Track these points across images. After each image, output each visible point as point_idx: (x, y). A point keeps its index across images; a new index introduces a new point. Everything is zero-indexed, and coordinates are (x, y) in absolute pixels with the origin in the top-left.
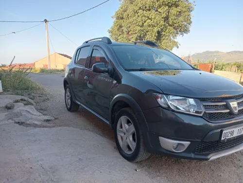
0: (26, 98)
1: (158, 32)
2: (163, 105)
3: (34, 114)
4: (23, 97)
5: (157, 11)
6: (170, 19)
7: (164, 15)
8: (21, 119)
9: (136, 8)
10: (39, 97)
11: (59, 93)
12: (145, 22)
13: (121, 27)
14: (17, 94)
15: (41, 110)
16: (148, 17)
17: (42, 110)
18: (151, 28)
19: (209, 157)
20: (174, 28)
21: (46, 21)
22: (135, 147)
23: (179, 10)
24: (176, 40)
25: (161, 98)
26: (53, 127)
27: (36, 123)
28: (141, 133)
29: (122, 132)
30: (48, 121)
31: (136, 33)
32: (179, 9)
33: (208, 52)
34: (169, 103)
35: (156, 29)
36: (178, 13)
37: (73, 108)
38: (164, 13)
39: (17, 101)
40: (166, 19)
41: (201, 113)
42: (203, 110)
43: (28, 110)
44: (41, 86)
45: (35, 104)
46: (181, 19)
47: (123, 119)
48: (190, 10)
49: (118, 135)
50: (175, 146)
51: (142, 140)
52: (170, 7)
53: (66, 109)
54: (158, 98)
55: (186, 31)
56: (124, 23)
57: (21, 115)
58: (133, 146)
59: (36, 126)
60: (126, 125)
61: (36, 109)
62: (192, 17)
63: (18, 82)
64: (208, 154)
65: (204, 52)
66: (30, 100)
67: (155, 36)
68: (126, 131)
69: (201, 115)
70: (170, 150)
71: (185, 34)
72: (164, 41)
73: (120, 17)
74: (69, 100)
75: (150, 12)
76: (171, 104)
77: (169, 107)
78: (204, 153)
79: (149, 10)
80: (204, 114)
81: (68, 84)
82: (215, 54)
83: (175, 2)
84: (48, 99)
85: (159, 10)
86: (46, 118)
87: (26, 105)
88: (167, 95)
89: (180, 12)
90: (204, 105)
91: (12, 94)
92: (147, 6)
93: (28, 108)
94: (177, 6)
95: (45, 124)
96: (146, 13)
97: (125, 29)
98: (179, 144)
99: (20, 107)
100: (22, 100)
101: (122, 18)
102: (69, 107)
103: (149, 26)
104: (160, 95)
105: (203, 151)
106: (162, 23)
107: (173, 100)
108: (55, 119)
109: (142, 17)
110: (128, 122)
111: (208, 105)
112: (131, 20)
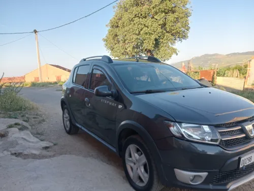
0: (19, 121)
1: (156, 40)
2: (177, 134)
3: (31, 140)
4: (17, 121)
5: (153, 18)
6: (167, 26)
7: (161, 22)
8: (17, 149)
9: (132, 16)
10: (34, 118)
11: (55, 114)
12: (141, 30)
13: (116, 35)
14: (10, 117)
15: (38, 134)
16: (144, 25)
17: (39, 134)
18: (148, 36)
19: (228, 187)
20: (172, 35)
21: (35, 31)
22: (147, 179)
23: (176, 16)
25: (173, 126)
26: (54, 156)
27: (34, 152)
28: (153, 165)
29: (132, 162)
30: (46, 148)
31: (132, 42)
32: (176, 15)
35: (153, 37)
36: (175, 19)
37: (73, 130)
38: (160, 20)
39: (10, 127)
40: (164, 25)
41: (217, 141)
42: (219, 137)
43: (24, 137)
44: (35, 104)
45: (30, 127)
46: (179, 25)
47: (132, 148)
48: (187, 15)
49: (127, 165)
50: (191, 178)
51: (155, 173)
52: (166, 13)
53: (65, 131)
54: (170, 126)
55: (185, 37)
56: (120, 32)
57: (17, 144)
58: (145, 177)
59: (34, 157)
60: (136, 155)
61: (32, 133)
62: (189, 23)
63: (9, 101)
66: (25, 124)
67: (153, 44)
68: (136, 161)
69: (217, 143)
70: (187, 183)
71: (183, 41)
72: (162, 48)
73: (115, 25)
74: (68, 123)
75: (146, 20)
76: (184, 132)
77: (183, 136)
79: (145, 17)
80: (220, 142)
83: (172, 8)
84: (44, 120)
85: (156, 17)
86: (44, 144)
87: (20, 129)
88: (180, 123)
89: (177, 18)
90: (219, 132)
91: (4, 118)
92: (143, 13)
93: (23, 134)
94: (173, 12)
95: (45, 152)
96: (143, 21)
97: (120, 38)
98: (195, 176)
99: (15, 134)
100: (16, 124)
101: (117, 27)
102: (68, 129)
103: (146, 33)
105: (221, 181)
106: (159, 30)
107: (186, 128)
108: (55, 145)
109: (138, 24)
110: (138, 151)
111: (223, 132)
112: (127, 28)
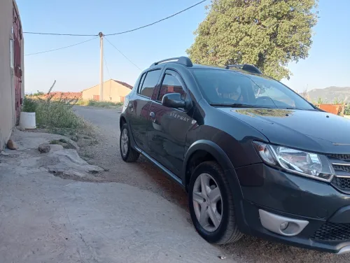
0: (67, 139)
1: (260, 55)
2: (268, 161)
3: (76, 161)
4: (63, 137)
5: (260, 24)
6: (279, 37)
7: (270, 31)
8: (59, 167)
9: (230, 20)
10: (85, 138)
11: (112, 135)
12: (241, 40)
13: (205, 46)
14: (55, 132)
15: (86, 157)
16: (246, 33)
17: (88, 156)
18: (249, 49)
19: (338, 248)
20: (284, 50)
21: (101, 35)
22: (220, 222)
23: (294, 24)
24: (285, 68)
25: (265, 150)
26: (102, 181)
27: (78, 174)
28: (230, 202)
29: (200, 197)
30: (94, 172)
31: (226, 56)
32: (293, 22)
33: (333, 89)
34: (278, 158)
35: (257, 51)
36: (291, 28)
37: (131, 156)
38: (269, 27)
39: (54, 143)
40: (273, 36)
41: (328, 177)
42: (333, 173)
43: (69, 155)
44: (89, 124)
45: (78, 148)
46: (296, 36)
47: (203, 178)
48: (310, 23)
49: (194, 202)
50: (283, 225)
51: (231, 212)
52: (279, 19)
53: (120, 157)
54: (260, 149)
55: (302, 54)
56: (211, 41)
57: (59, 161)
58: (217, 219)
59: (77, 178)
60: (208, 188)
61: (79, 154)
62: (312, 34)
63: (57, 115)
64: (336, 244)
65: (327, 88)
66: (72, 142)
67: (255, 60)
68: (207, 196)
69: (329, 180)
70: (276, 232)
71: (300, 60)
72: (268, 68)
73: (205, 32)
74: (126, 146)
75: (249, 26)
76: (280, 159)
77: (278, 164)
78: (330, 240)
79: (248, 23)
80: (333, 180)
81: (126, 122)
82: (344, 92)
83: (288, 12)
84: (96, 142)
85: (263, 23)
86: (93, 168)
87: (65, 147)
88: (276, 145)
89: (294, 27)
90: (334, 166)
91: (49, 132)
92: (245, 16)
93: (68, 152)
94: (290, 18)
95: (91, 176)
96: (244, 27)
97: (211, 49)
98: (289, 223)
99: (58, 151)
100: (61, 141)
101: (208, 34)
102: (124, 155)
103: (247, 45)
104: (264, 146)
105: (328, 237)
106: (267, 41)
107: (283, 154)
108: (105, 171)
109: (237, 32)
110: (211, 183)
111: (339, 166)
112: (220, 36)
